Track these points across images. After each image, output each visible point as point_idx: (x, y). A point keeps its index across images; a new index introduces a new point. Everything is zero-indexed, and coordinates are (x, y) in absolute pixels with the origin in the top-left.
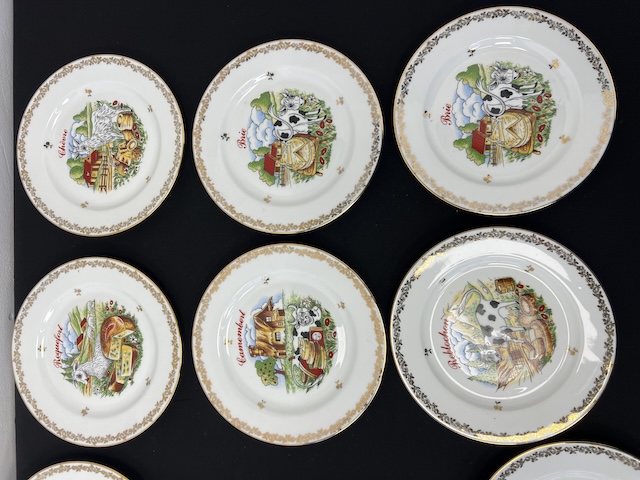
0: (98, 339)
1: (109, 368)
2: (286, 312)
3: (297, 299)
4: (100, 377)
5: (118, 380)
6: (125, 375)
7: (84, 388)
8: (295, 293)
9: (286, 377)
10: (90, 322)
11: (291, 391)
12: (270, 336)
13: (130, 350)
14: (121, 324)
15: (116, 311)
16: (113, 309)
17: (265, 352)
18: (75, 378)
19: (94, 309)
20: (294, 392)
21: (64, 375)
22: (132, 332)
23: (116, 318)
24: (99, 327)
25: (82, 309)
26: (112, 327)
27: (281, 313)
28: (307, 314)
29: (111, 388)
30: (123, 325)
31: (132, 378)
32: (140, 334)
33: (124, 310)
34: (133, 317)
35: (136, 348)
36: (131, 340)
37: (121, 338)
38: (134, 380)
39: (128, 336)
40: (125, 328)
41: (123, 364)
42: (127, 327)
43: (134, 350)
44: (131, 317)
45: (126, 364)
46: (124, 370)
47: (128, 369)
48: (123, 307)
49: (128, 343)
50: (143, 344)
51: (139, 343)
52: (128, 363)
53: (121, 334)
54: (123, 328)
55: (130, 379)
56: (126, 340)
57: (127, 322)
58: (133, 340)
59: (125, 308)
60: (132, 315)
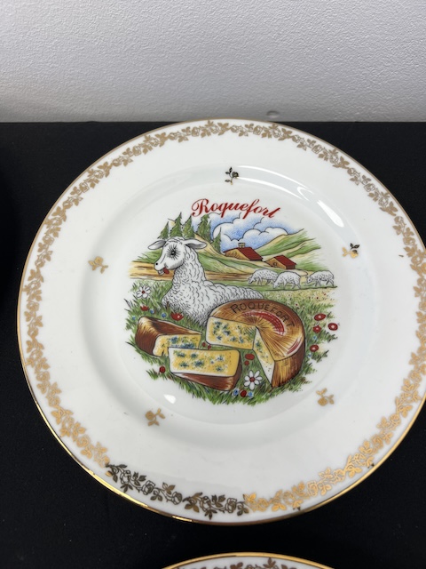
0: (252, 295)
1: (189, 320)
4: (171, 298)
5: (161, 341)
6: (173, 358)
7: (149, 262)
10: (288, 276)
13: (229, 371)
14: (286, 350)
15: (314, 336)
16: (318, 330)
18: (171, 244)
19: (316, 285)
21: (178, 221)
22: (269, 375)
23: (299, 337)
24: (277, 296)
25: (316, 258)
26: (279, 326)
29: (145, 322)
30: (285, 355)
31: (163, 376)
32: (264, 397)
33: (318, 358)
34: (303, 380)
35: (233, 387)
36: (251, 375)
37: (255, 349)
38: (160, 379)
39: (259, 366)
40: (277, 359)
41: (198, 352)
42: (281, 364)
43: (230, 381)
44: (304, 375)
45: (197, 360)
46: (183, 356)
47: (185, 365)
48: (325, 354)
49: (244, 366)
50: (241, 403)
51: (244, 394)
52: (199, 364)
53: (264, 348)
54: (277, 355)
55: (162, 370)
56: (251, 362)
57: (293, 364)
58: (252, 380)
59: (323, 359)
60: (308, 377)
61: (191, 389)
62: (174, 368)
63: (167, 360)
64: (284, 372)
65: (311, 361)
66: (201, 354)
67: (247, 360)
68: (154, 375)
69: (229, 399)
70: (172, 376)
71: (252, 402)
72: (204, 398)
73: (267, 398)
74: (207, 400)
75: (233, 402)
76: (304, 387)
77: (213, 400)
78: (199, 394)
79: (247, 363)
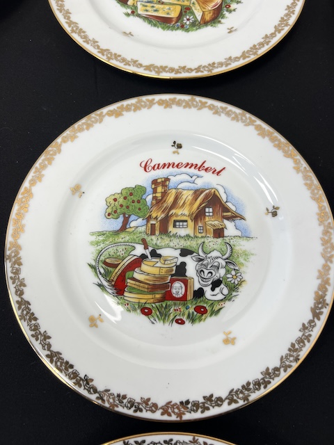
2: (220, 240)
3: (241, 260)
6: (140, 7)
8: (252, 258)
9: (117, 233)
11: (93, 238)
12: (183, 212)
13: (174, 14)
14: (210, 7)
15: (228, 1)
17: (158, 202)
20: (92, 243)
22: (199, 20)
27: (219, 233)
28: (216, 276)
30: (210, 9)
31: (133, 15)
32: (195, 28)
33: (230, 12)
34: (219, 22)
35: (176, 22)
36: (188, 17)
37: (191, 5)
38: (131, 17)
39: (193, 13)
40: (204, 10)
41: (155, 5)
42: (206, 13)
43: (174, 20)
44: (220, 19)
45: (154, 9)
46: (146, 6)
47: (147, 11)
48: (234, 10)
49: (183, 13)
50: (181, 31)
51: (182, 26)
52: (156, 11)
53: (197, 5)
54: (204, 8)
55: (133, 12)
56: (188, 11)
57: (214, 13)
58: (188, 20)
59: (233, 12)
60: (222, 21)
61: (150, 22)
62: (140, 12)
63: (136, 8)
64: (208, 17)
65: (225, 12)
66: (157, 6)
67: (186, 10)
68: (128, 15)
69: (173, 28)
70: (139, 16)
71: (187, 30)
72: (158, 27)
73: (197, 29)
74: (160, 28)
75: (176, 30)
76: (219, 25)
77: (163, 28)
78: (155, 25)
79: (185, 12)
